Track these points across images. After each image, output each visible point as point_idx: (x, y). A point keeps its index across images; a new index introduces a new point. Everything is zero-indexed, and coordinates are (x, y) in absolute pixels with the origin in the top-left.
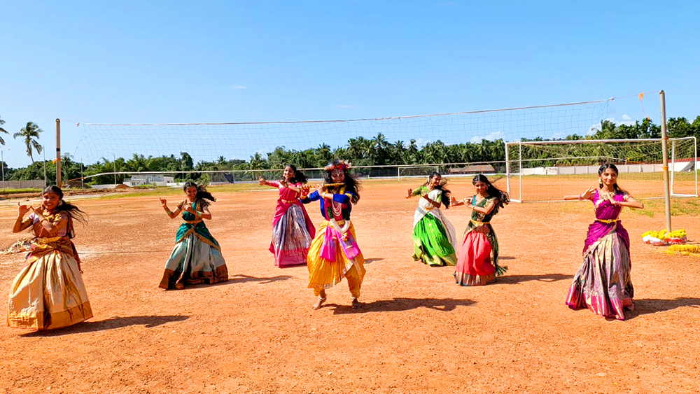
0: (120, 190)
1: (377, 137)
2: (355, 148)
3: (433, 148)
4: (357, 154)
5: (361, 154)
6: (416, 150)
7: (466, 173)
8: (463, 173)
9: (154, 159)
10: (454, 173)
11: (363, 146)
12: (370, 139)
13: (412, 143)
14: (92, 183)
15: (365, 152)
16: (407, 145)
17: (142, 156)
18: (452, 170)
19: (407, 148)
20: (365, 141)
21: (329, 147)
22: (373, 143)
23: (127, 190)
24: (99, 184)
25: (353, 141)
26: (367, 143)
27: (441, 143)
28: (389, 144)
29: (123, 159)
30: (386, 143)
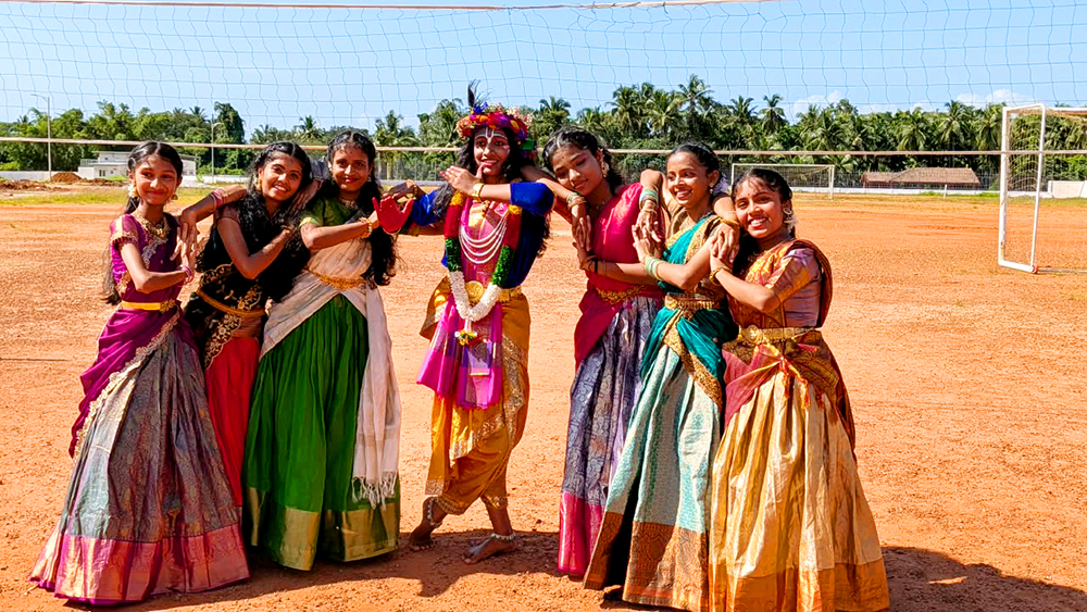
0: (57, 185)
1: (687, 85)
2: (630, 110)
3: (827, 120)
4: (636, 125)
5: (644, 125)
6: (782, 122)
7: (907, 185)
8: (896, 185)
9: (153, 117)
10: (875, 185)
11: (649, 106)
12: (668, 90)
13: (772, 104)
14: (9, 165)
15: (655, 119)
16: (759, 108)
17: (124, 107)
18: (871, 176)
19: (761, 116)
20: (658, 96)
21: (567, 105)
22: (676, 100)
23: (74, 186)
24: (22, 169)
25: (626, 95)
26: (662, 101)
27: (849, 108)
28: (718, 106)
29: (79, 113)
30: (707, 102)
